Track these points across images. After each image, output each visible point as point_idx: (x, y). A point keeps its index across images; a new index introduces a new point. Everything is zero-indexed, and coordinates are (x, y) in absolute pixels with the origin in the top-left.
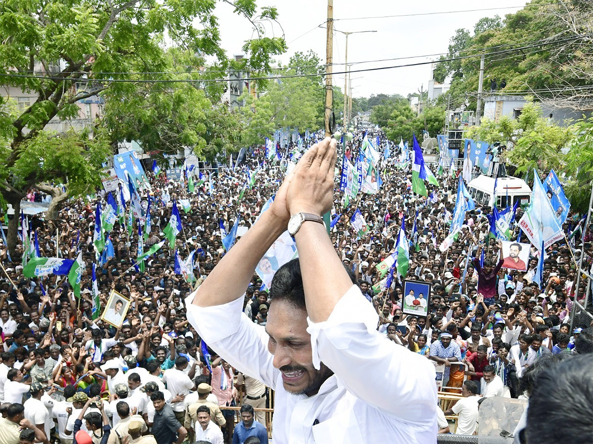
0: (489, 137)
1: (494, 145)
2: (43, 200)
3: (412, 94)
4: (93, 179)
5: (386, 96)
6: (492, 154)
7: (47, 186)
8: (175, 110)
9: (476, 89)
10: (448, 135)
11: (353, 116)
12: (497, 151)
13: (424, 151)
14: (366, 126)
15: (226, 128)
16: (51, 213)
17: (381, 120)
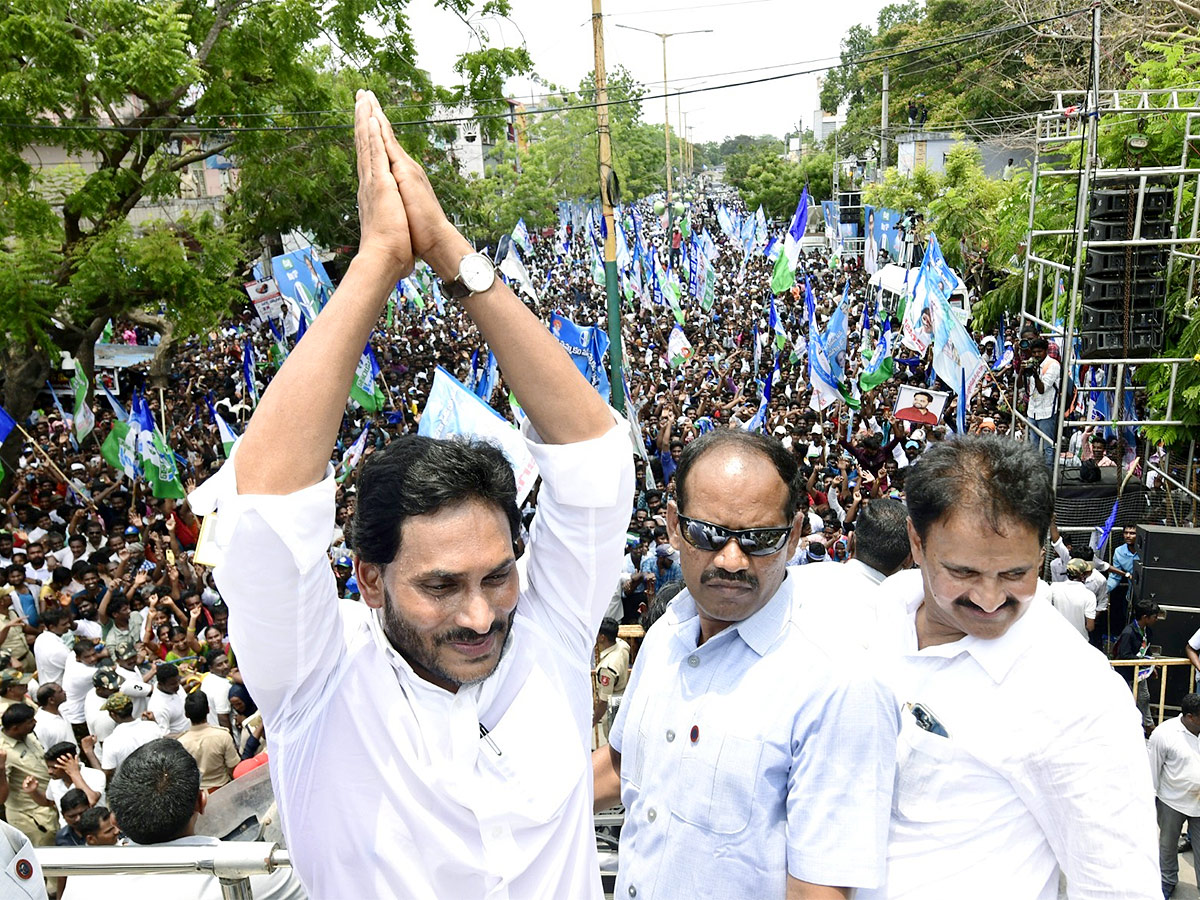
4: (213, 301)
5: (749, 138)
6: (903, 229)
7: (150, 317)
10: (838, 201)
11: (696, 173)
12: (910, 223)
14: (718, 190)
16: (158, 362)
17: (736, 179)
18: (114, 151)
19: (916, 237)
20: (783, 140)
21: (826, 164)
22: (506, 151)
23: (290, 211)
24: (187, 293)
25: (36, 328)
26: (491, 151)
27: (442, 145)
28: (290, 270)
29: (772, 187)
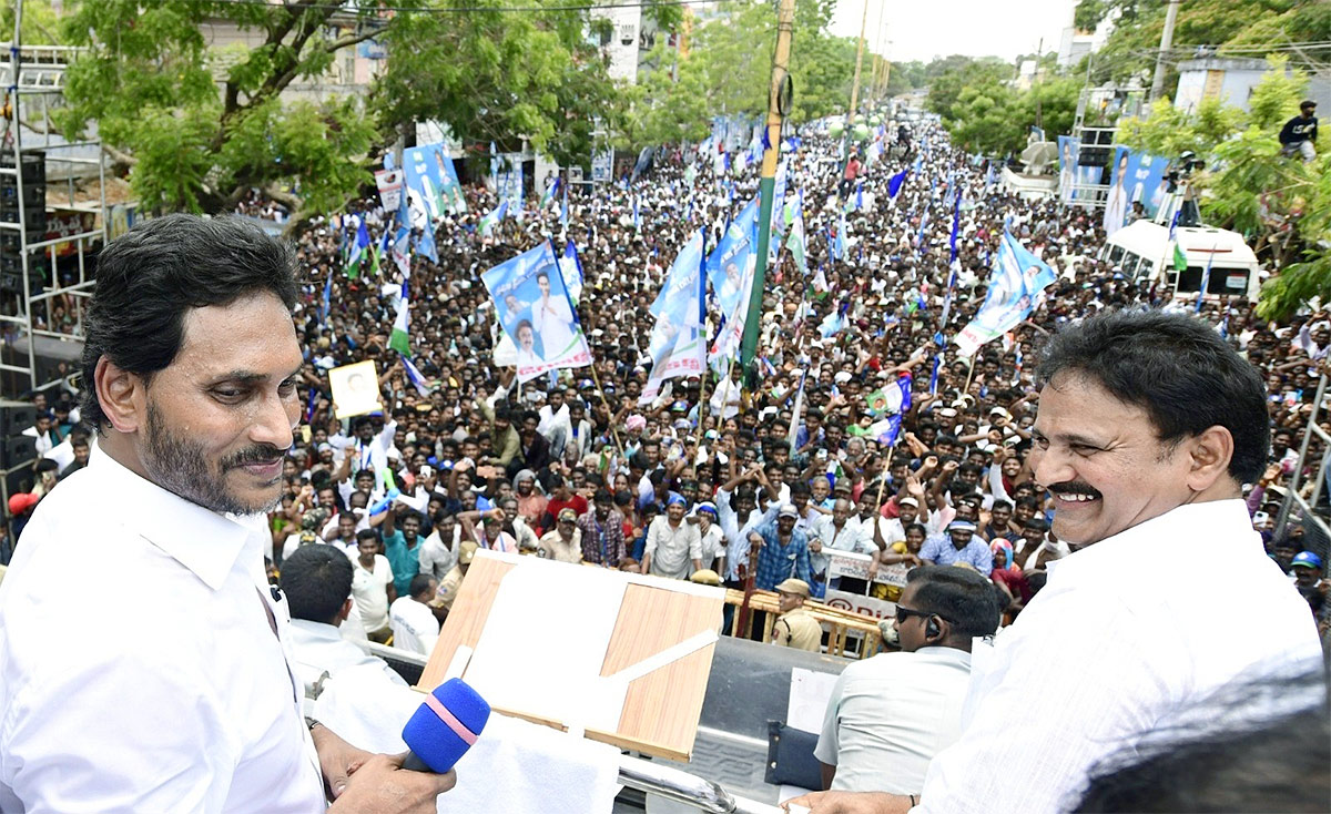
0: (1167, 143)
1: (1180, 159)
5: (966, 60)
7: (285, 194)
9: (1158, 43)
13: (1026, 169)
18: (279, 28)
20: (1014, 63)
21: (1068, 92)
22: (664, 56)
23: (428, 101)
26: (646, 55)
27: (595, 41)
28: (419, 163)
29: (988, 117)
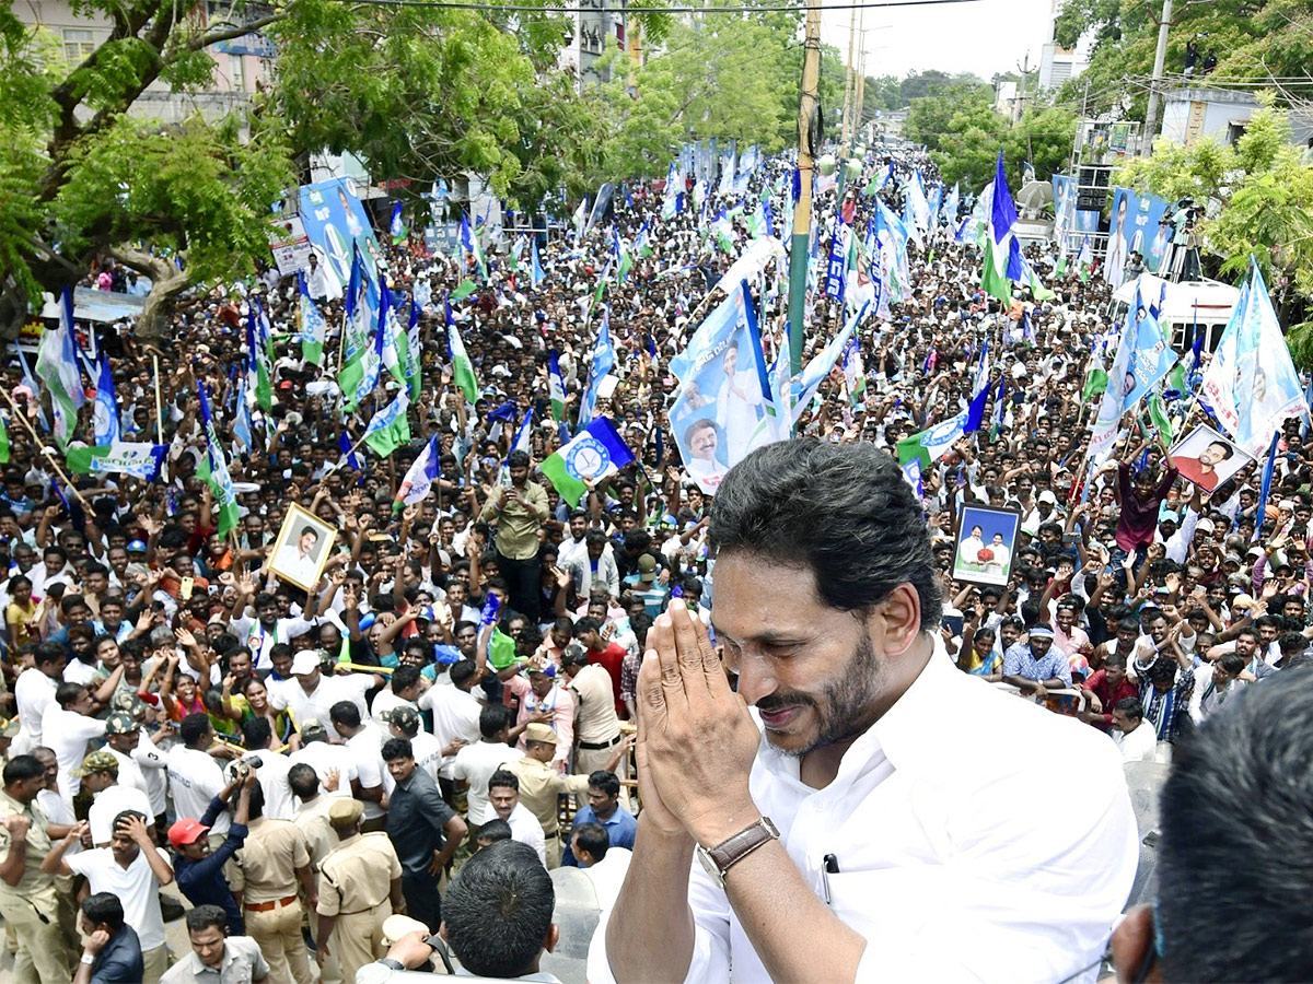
1: (1180, 205)
2: (129, 285)
3: (1002, 74)
4: (250, 240)
5: (942, 76)
6: (1173, 225)
7: (140, 255)
8: (446, 81)
9: (1149, 69)
10: (1077, 176)
11: (865, 120)
12: (1186, 218)
13: (1022, 213)
15: (568, 132)
16: (149, 319)
17: (929, 134)
19: (1191, 239)
21: (1059, 124)
24: (216, 226)
25: (14, 256)
28: (320, 206)
29: (982, 151)
